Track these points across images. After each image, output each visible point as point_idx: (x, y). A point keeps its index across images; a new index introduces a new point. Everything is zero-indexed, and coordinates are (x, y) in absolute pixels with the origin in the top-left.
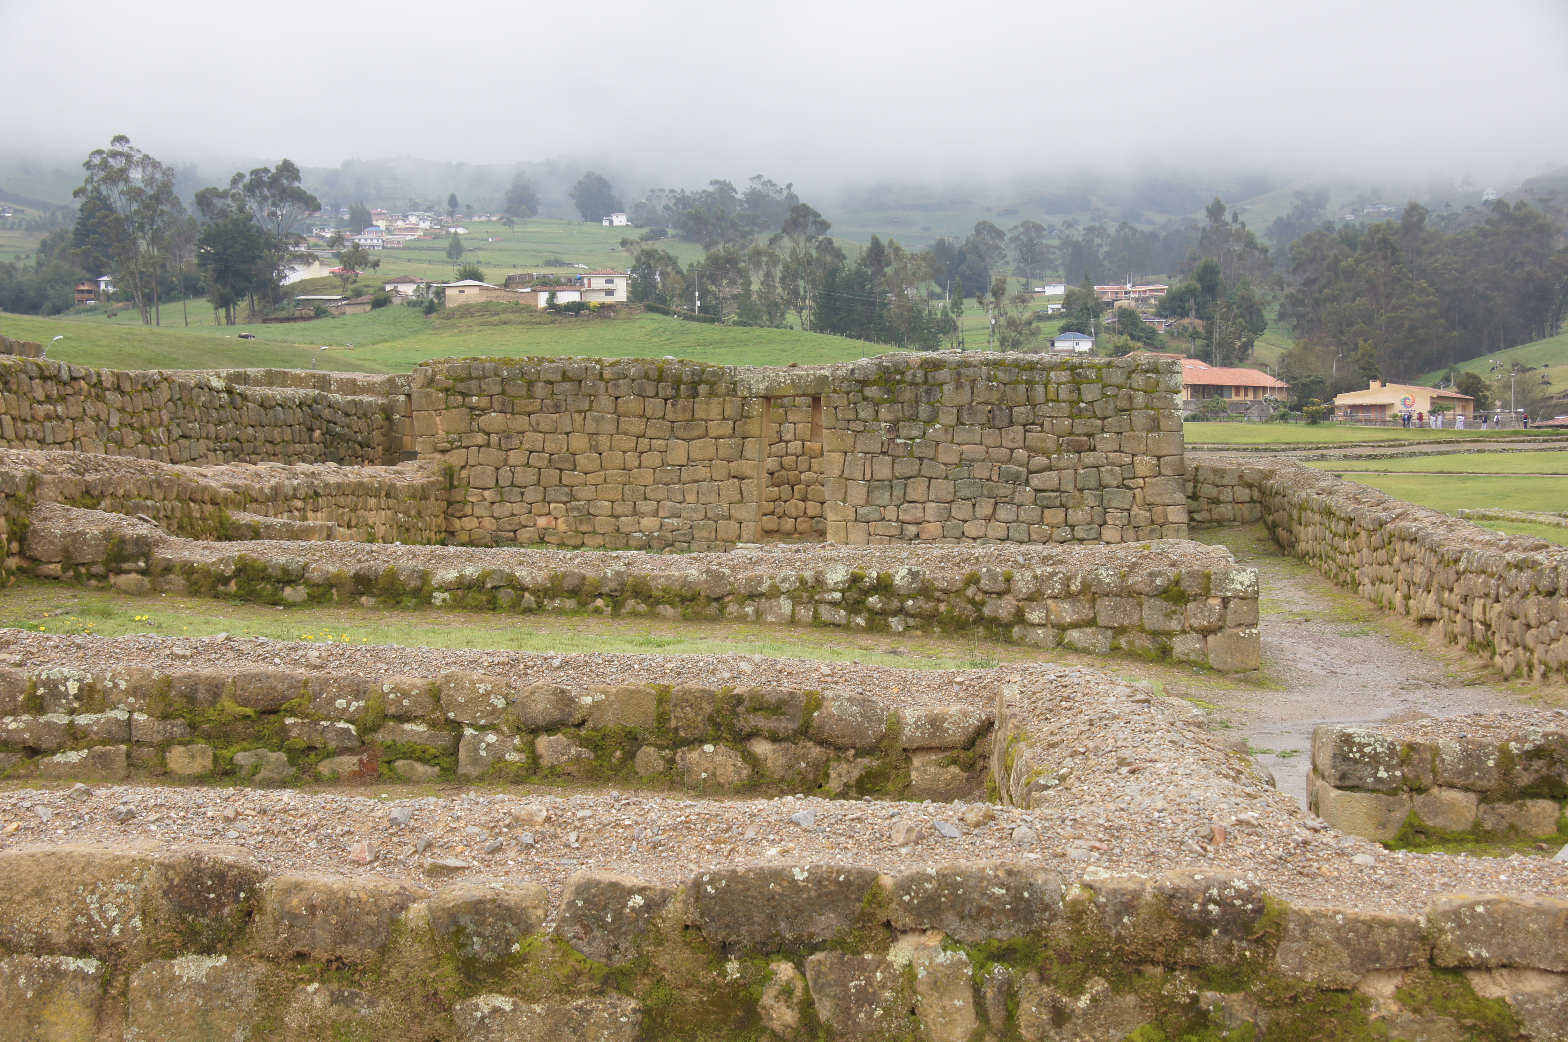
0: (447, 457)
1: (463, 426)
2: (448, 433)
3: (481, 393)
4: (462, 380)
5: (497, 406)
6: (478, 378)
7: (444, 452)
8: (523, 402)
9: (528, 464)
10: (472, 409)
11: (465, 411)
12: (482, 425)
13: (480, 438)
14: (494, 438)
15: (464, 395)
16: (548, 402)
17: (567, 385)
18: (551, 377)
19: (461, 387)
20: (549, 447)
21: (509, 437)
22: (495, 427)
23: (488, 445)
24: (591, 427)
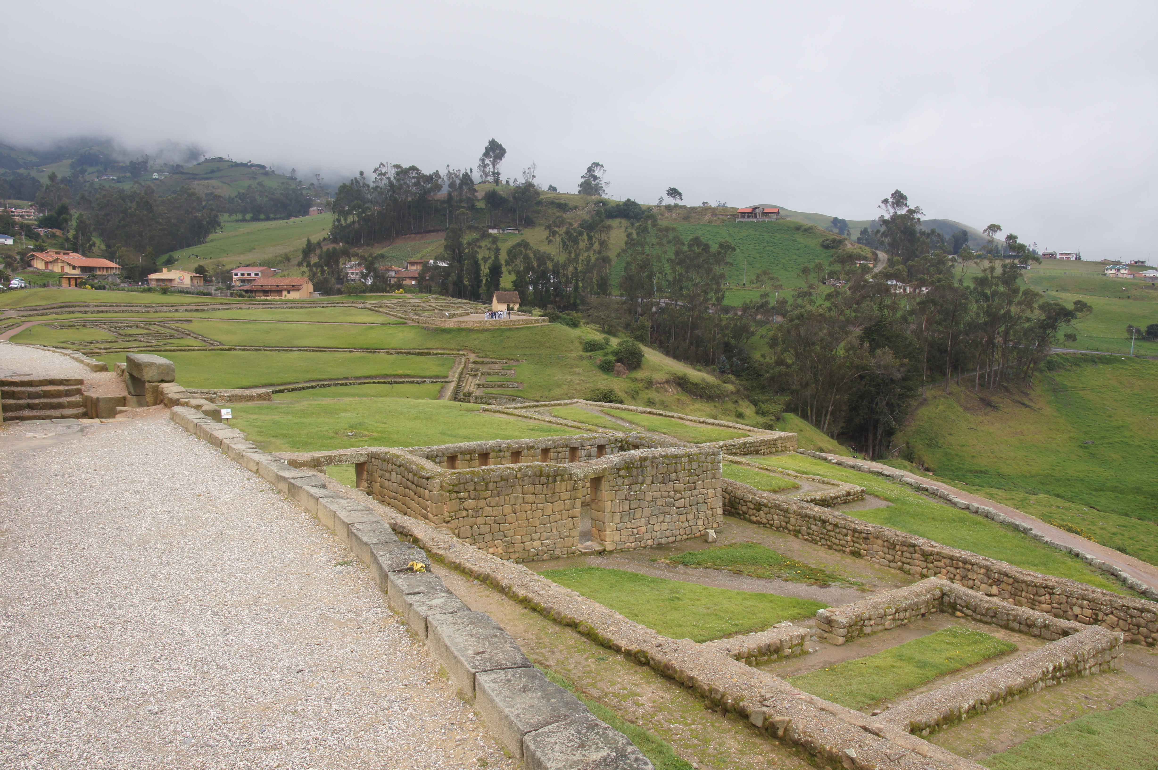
0: (449, 524)
1: (457, 508)
2: (450, 512)
3: (465, 490)
4: (456, 485)
5: (472, 497)
6: (464, 483)
7: (447, 522)
8: (484, 493)
9: (485, 524)
10: (460, 499)
11: (458, 500)
12: (466, 507)
13: (464, 513)
14: (471, 512)
15: (457, 492)
16: (495, 492)
17: (503, 483)
18: (496, 480)
19: (456, 489)
20: (495, 513)
21: (477, 511)
22: (471, 507)
23: (467, 516)
24: (512, 502)
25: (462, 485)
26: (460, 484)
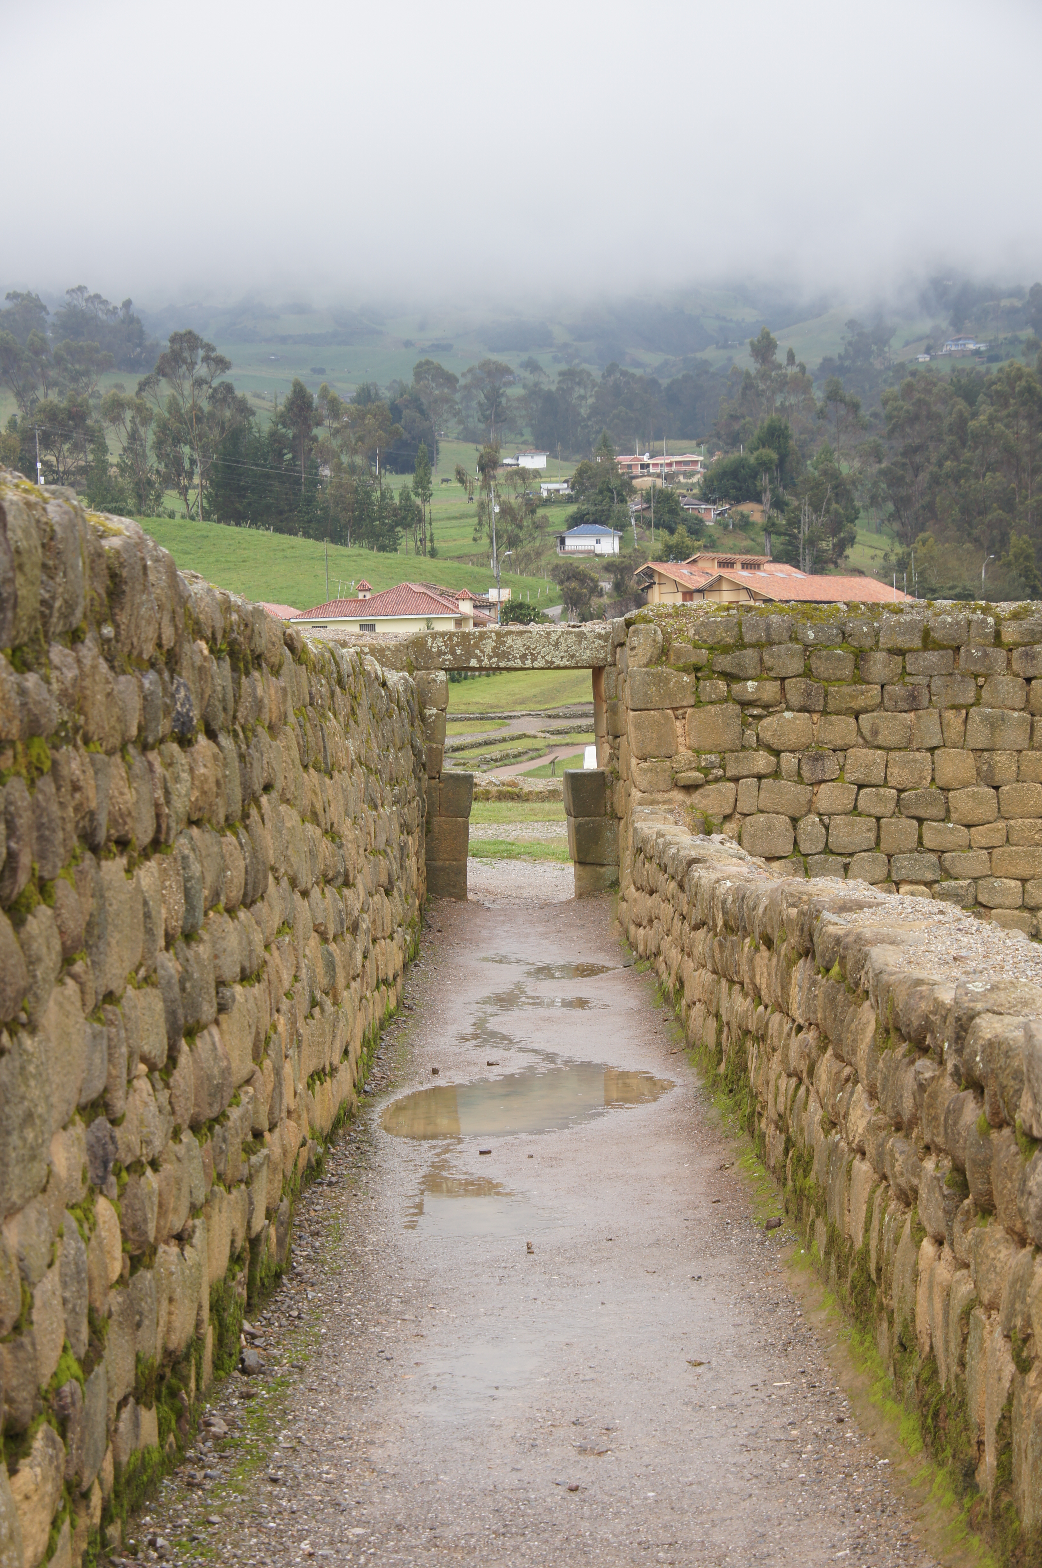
0: (696, 797)
1: (729, 738)
2: (698, 752)
3: (764, 672)
4: (726, 649)
5: (795, 699)
6: (757, 645)
7: (690, 788)
8: (846, 690)
9: (855, 811)
10: (745, 704)
11: (733, 708)
12: (767, 737)
13: (762, 761)
14: (789, 761)
15: (730, 677)
16: (896, 689)
17: (932, 657)
18: (901, 642)
19: (724, 662)
20: (897, 775)
21: (818, 758)
22: (792, 740)
23: (776, 774)
25: (749, 652)
26: (740, 645)
